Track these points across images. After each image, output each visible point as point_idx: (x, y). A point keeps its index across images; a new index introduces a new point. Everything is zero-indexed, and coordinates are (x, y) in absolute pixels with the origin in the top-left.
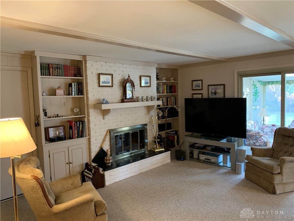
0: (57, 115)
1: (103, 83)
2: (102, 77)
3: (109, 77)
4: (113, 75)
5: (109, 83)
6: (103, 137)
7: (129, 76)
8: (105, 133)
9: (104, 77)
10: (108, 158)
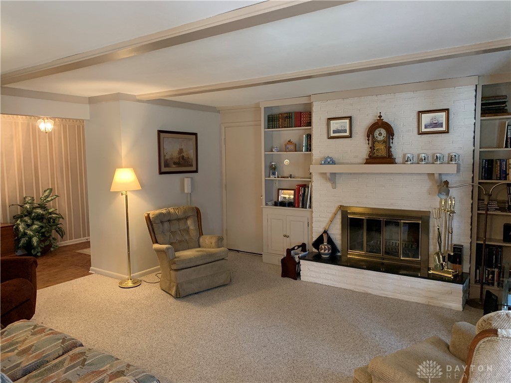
0: (291, 175)
1: (334, 132)
2: (333, 123)
3: (346, 122)
4: (352, 118)
5: (345, 131)
6: (330, 215)
7: (380, 117)
8: (333, 210)
9: (336, 123)
10: (323, 247)
